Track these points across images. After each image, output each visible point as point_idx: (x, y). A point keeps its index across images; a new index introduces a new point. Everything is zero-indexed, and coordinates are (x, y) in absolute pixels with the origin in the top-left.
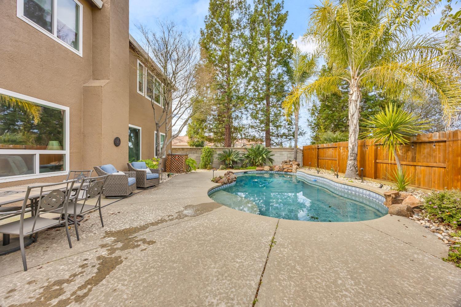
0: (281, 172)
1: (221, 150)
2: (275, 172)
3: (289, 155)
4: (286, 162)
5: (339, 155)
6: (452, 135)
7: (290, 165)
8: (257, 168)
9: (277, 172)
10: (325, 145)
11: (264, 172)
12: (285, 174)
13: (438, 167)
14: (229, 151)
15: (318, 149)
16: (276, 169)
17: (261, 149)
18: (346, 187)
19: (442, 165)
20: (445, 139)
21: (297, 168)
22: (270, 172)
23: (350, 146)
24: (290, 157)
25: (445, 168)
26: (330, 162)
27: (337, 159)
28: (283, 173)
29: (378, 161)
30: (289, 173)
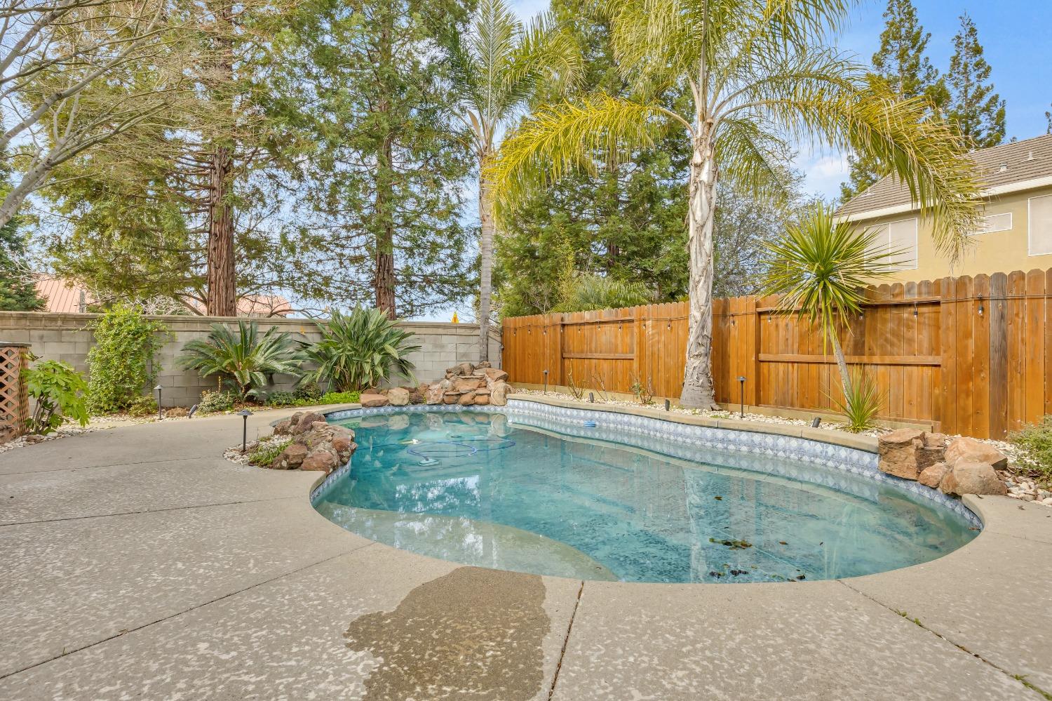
0: (450, 408)
1: (199, 327)
2: (427, 408)
3: (462, 349)
4: (462, 373)
5: (641, 345)
6: (953, 288)
7: (477, 382)
8: (365, 398)
9: (435, 408)
10: (587, 316)
11: (390, 409)
12: (464, 412)
13: (918, 365)
14: (243, 331)
15: (563, 325)
16: (435, 393)
17: (371, 327)
18: (720, 434)
19: (931, 360)
20: (938, 298)
21: (507, 391)
22: (412, 408)
23: (695, 314)
24: (465, 355)
25: (939, 366)
26: (606, 366)
27: (634, 355)
28: (458, 408)
29: (762, 357)
30: (478, 409)
